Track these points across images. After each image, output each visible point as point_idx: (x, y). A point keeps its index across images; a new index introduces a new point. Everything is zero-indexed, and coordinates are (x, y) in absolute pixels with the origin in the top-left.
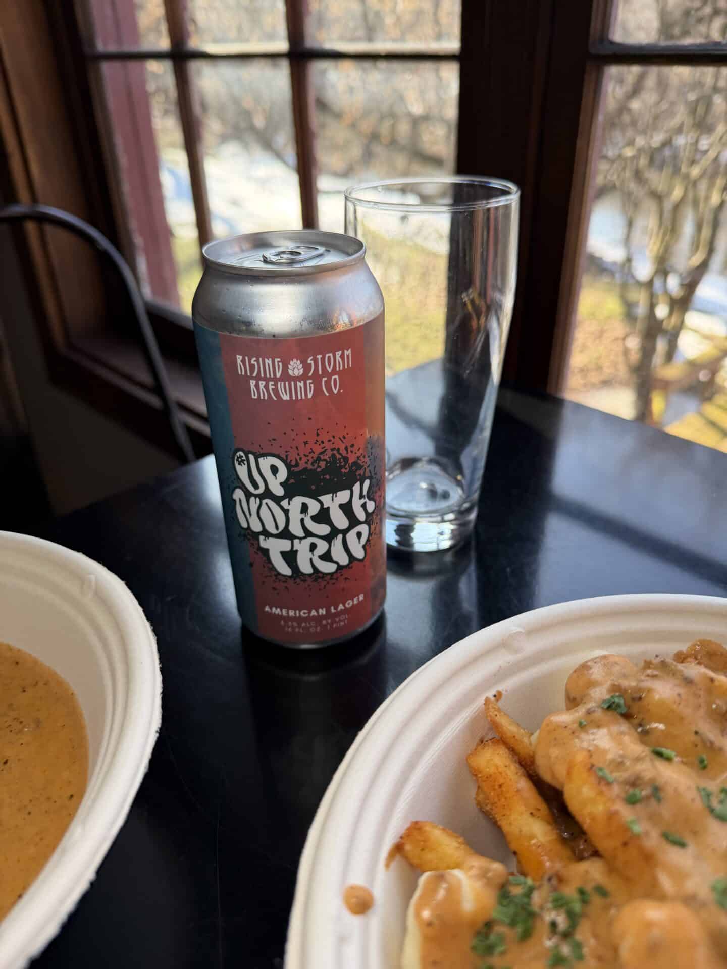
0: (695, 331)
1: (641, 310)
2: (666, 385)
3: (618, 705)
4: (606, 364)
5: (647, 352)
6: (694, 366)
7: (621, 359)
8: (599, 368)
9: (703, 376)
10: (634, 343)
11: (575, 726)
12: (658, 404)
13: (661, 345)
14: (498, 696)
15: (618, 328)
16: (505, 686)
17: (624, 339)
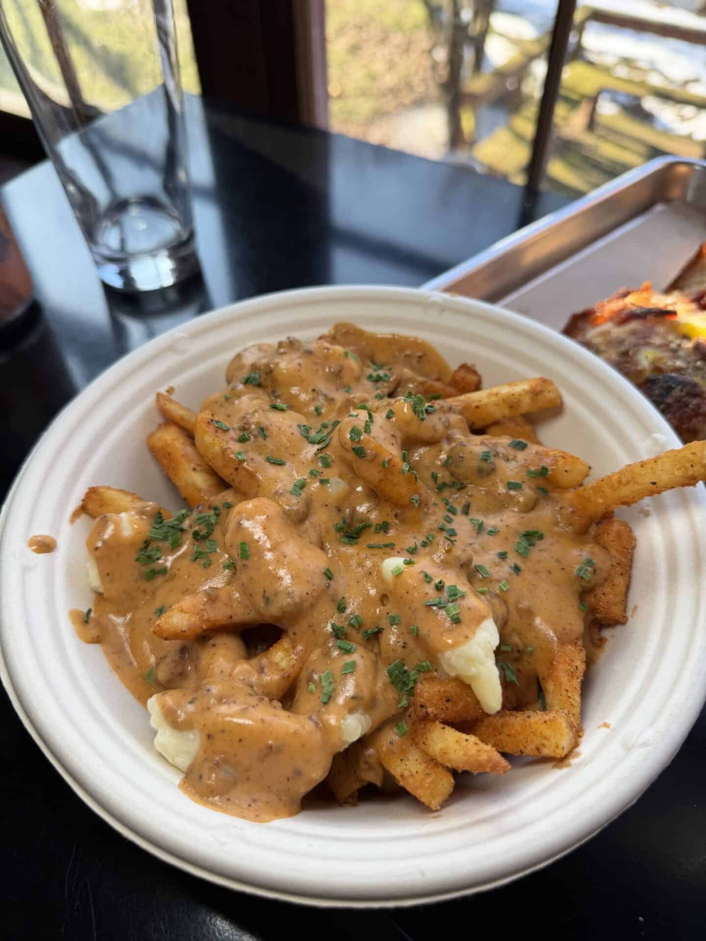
0: (502, 35)
1: (446, 16)
2: (474, 100)
3: (254, 379)
4: (416, 80)
5: (455, 62)
6: (501, 75)
7: (429, 74)
8: (409, 86)
9: (510, 85)
10: (441, 55)
11: (223, 400)
12: (468, 121)
13: (468, 55)
14: (171, 391)
15: (423, 39)
16: (175, 382)
17: (430, 51)
